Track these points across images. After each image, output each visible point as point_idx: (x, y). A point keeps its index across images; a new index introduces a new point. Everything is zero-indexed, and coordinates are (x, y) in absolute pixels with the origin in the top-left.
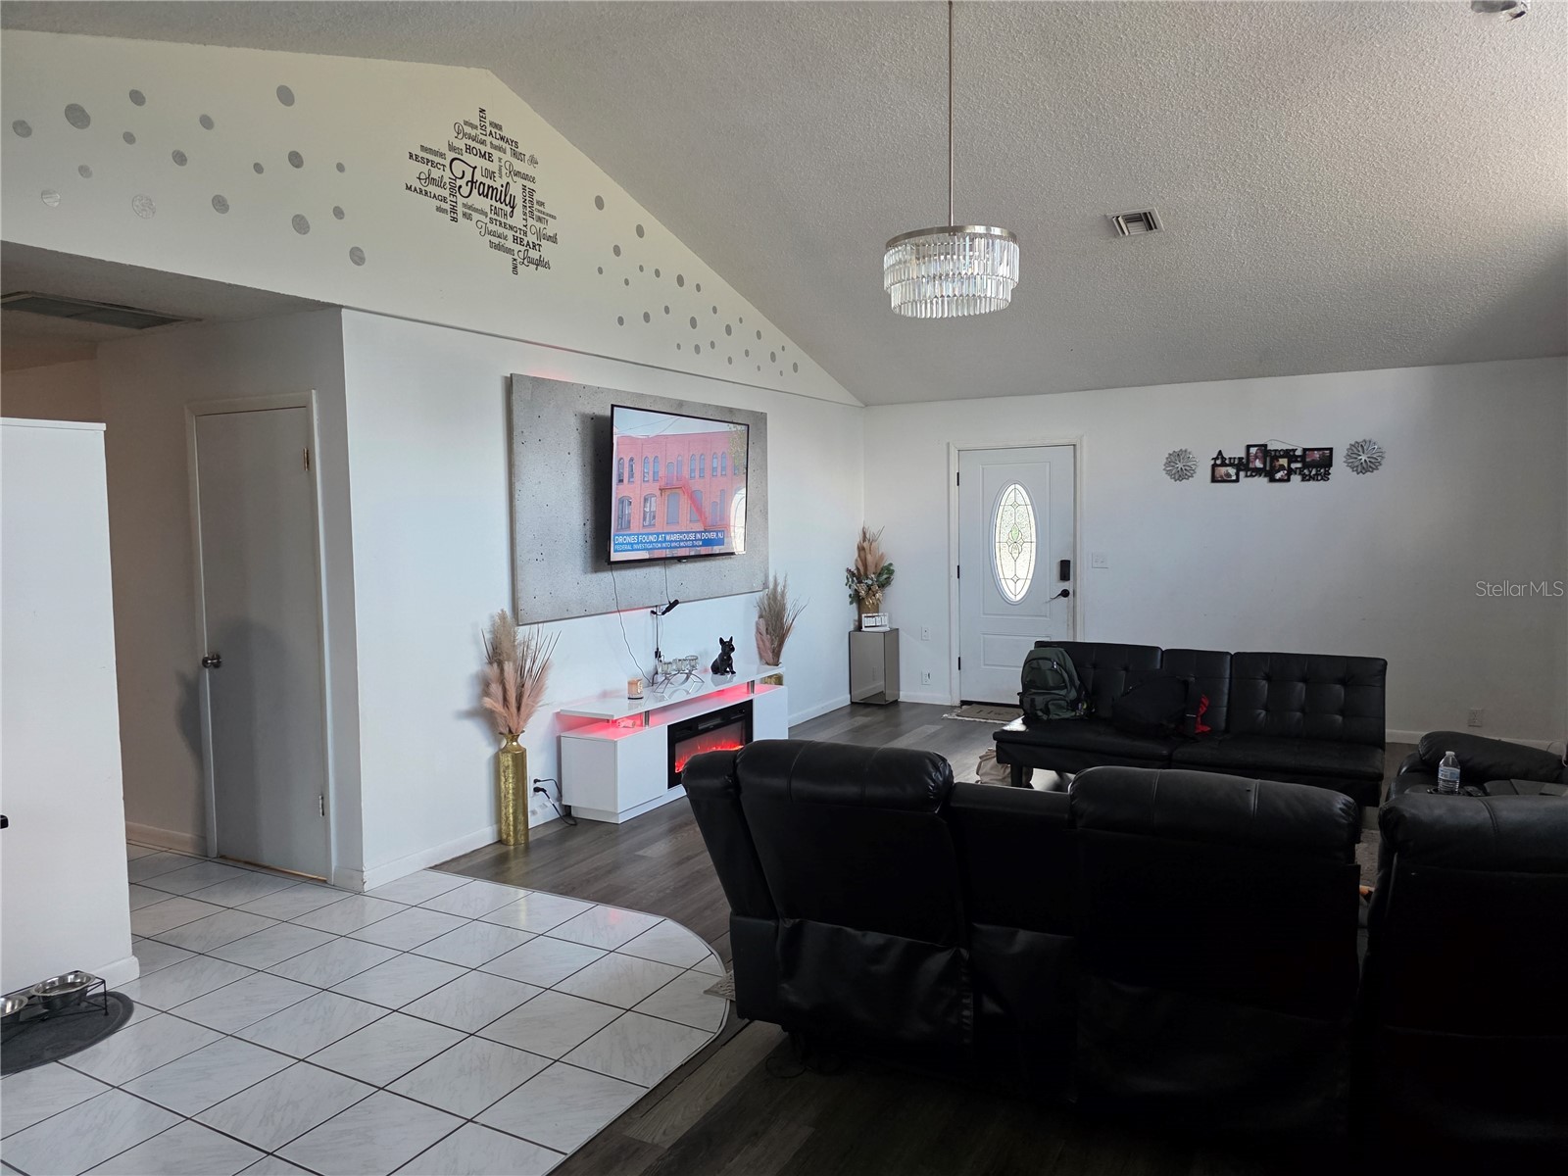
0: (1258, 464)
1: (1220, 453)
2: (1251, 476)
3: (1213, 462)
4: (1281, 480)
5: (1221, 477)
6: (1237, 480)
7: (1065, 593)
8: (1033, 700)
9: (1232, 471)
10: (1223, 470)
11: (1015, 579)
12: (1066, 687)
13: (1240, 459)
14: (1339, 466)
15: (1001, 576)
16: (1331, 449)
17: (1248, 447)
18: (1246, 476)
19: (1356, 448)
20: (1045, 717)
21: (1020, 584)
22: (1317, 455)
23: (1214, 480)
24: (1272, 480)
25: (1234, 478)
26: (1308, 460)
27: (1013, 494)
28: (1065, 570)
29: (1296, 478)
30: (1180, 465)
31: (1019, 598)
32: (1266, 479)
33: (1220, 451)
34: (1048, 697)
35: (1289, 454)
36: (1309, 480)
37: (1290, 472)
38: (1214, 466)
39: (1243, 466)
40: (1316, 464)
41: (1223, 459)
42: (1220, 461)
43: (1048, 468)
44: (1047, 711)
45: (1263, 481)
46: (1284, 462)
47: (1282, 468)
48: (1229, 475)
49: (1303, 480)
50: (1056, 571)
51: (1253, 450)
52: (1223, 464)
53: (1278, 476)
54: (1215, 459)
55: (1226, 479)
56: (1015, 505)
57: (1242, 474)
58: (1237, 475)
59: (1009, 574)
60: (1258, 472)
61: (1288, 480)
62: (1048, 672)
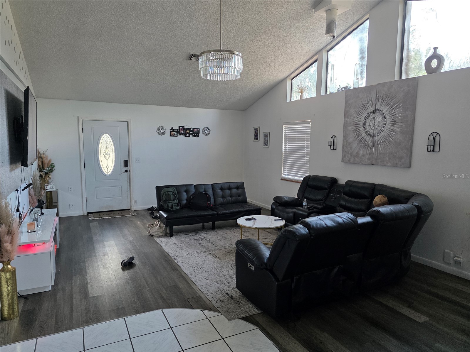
0: (182, 132)
1: (172, 128)
2: (181, 135)
3: (170, 130)
4: (188, 137)
5: (173, 135)
6: (177, 136)
7: (126, 171)
8: (168, 205)
9: (176, 133)
10: (173, 133)
11: (107, 167)
12: (176, 199)
13: (178, 130)
14: (201, 134)
15: (102, 166)
16: (199, 129)
17: (180, 127)
18: (179, 135)
19: (205, 129)
20: (172, 210)
21: (109, 169)
22: (196, 130)
23: (171, 136)
24: (186, 136)
25: (176, 135)
26: (194, 131)
27: (105, 137)
28: (126, 163)
29: (191, 136)
30: (161, 131)
31: (109, 173)
32: (184, 136)
33: (172, 127)
34: (172, 203)
35: (189, 129)
36: (194, 137)
37: (190, 134)
38: (171, 132)
39: (178, 132)
40: (195, 133)
41: (173, 130)
42: (172, 130)
43: (118, 129)
44: (172, 208)
45: (183, 136)
46: (188, 131)
47: (188, 133)
48: (175, 134)
49: (193, 137)
50: (123, 164)
51: (181, 128)
52: (173, 131)
53: (187, 135)
54: (171, 129)
55: (174, 136)
56: (106, 141)
57: (178, 134)
58: (177, 134)
59: (105, 165)
60: (182, 134)
61: (190, 137)
62: (171, 195)
